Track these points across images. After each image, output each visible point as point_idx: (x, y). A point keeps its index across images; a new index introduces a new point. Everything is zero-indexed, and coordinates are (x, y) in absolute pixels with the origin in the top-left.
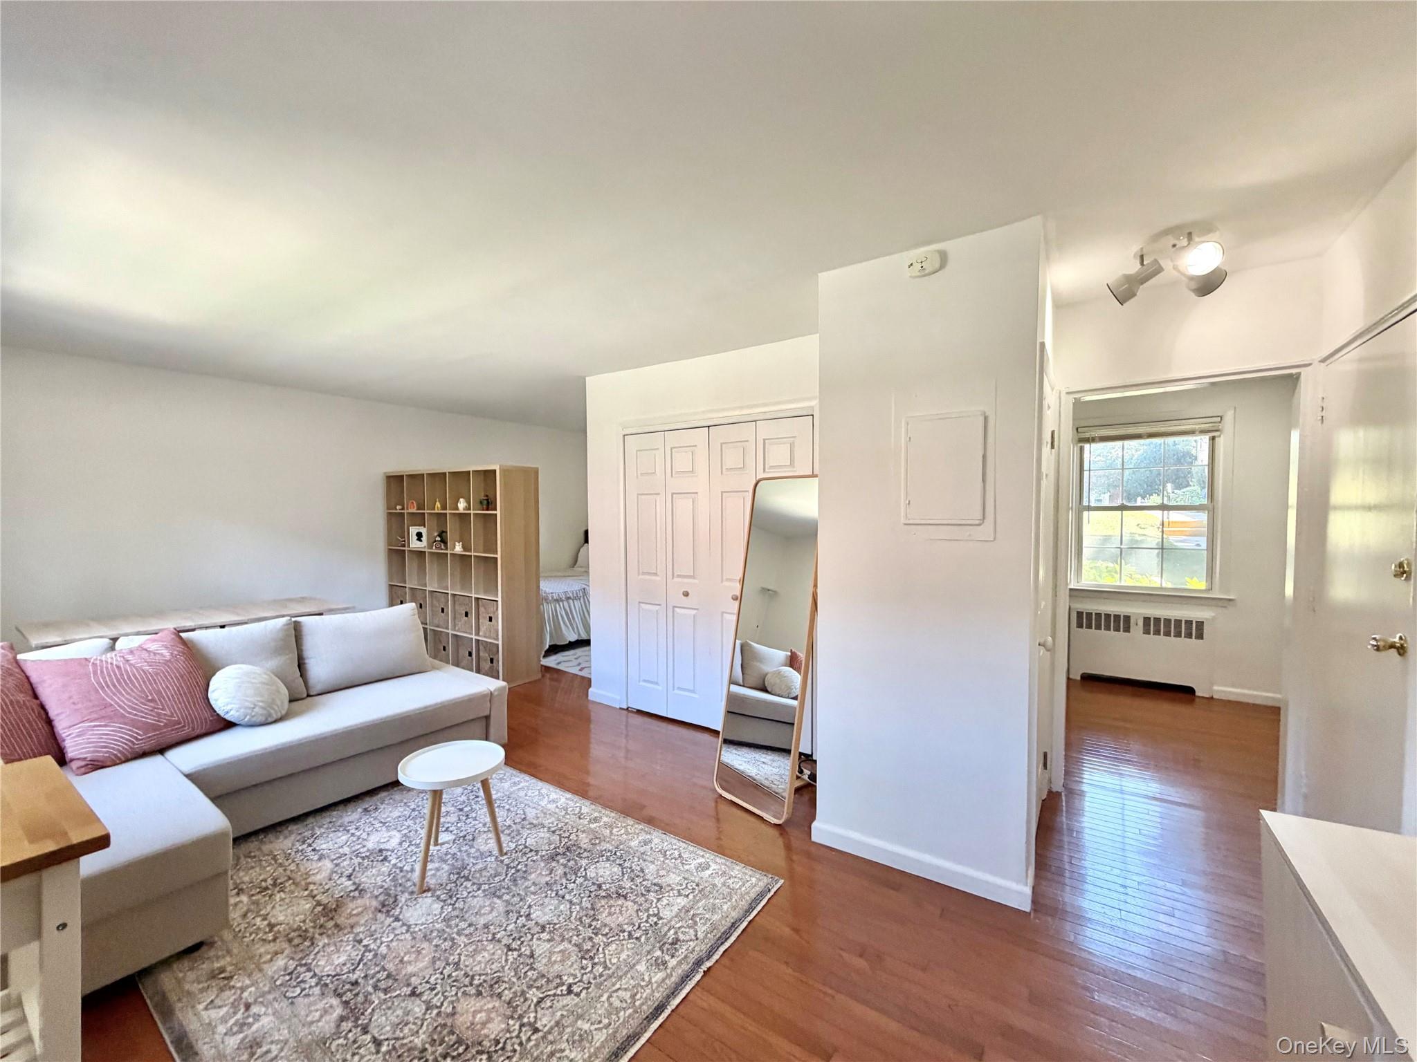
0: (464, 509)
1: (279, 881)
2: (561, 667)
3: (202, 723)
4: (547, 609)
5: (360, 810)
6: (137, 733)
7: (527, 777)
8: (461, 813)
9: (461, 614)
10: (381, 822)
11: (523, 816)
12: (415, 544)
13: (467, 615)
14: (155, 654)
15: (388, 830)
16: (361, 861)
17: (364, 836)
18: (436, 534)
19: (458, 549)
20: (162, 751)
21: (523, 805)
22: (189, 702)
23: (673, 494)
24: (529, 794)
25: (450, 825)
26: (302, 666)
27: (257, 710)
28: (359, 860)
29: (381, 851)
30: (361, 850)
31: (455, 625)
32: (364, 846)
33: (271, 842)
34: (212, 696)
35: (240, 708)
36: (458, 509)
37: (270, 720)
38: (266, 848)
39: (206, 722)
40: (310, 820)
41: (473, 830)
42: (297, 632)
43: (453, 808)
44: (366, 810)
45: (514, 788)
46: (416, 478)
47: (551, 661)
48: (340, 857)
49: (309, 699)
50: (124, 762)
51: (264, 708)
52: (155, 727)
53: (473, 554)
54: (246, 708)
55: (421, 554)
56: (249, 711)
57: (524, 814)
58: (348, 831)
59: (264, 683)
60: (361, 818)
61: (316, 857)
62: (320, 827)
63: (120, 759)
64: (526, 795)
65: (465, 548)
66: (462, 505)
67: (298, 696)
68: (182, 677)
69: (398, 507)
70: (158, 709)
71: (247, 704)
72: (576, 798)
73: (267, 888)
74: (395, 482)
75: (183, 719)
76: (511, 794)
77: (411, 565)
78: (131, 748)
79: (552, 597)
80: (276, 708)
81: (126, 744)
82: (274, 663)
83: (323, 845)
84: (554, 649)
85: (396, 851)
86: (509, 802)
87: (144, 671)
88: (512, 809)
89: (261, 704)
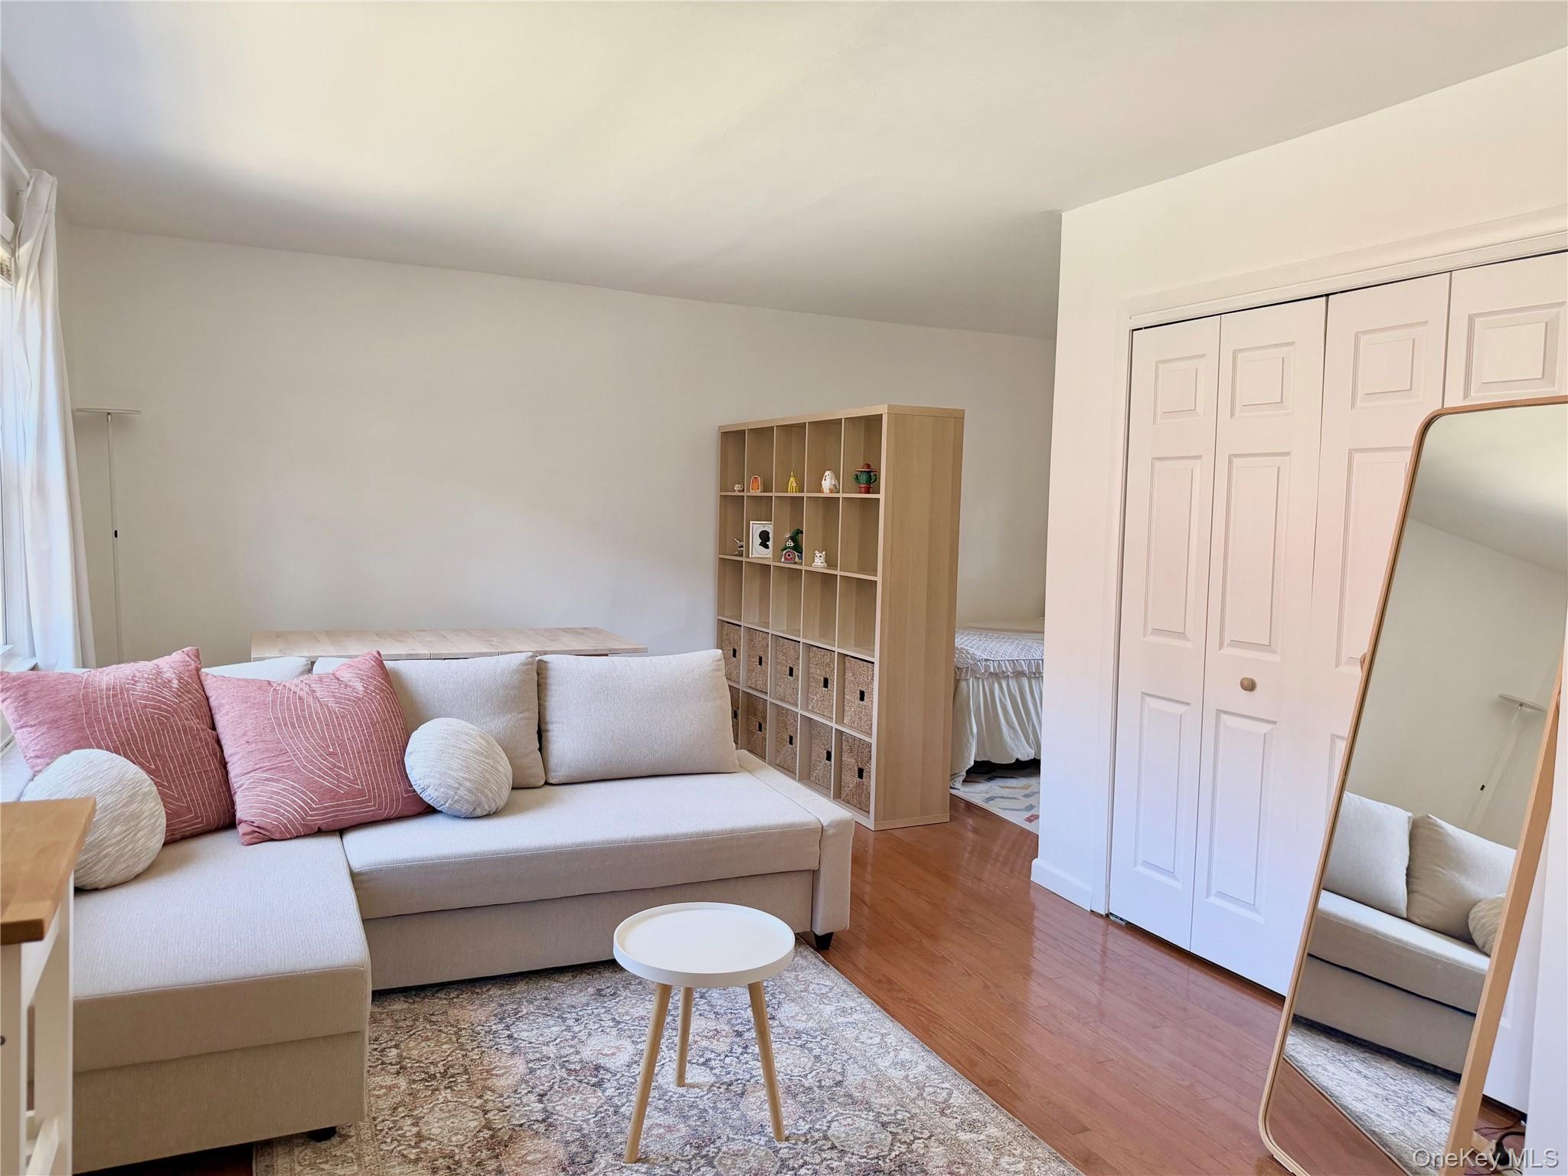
0: (831, 491)
1: (452, 1071)
2: (991, 807)
3: (392, 800)
4: (974, 690)
5: (591, 990)
6: (311, 799)
7: (867, 1004)
8: (738, 1040)
9: (816, 681)
10: (614, 1019)
11: (839, 1078)
12: (758, 553)
13: (826, 685)
14: (346, 686)
15: (619, 1036)
16: (565, 1076)
17: (583, 1036)
18: (788, 535)
19: (819, 563)
20: (341, 832)
21: (846, 1057)
22: (378, 765)
23: (1231, 457)
24: (864, 1037)
25: (713, 1056)
26: (543, 734)
27: (462, 792)
28: (564, 1073)
29: (597, 1068)
30: (572, 1058)
31: (807, 700)
32: (578, 1053)
33: (462, 1007)
34: (409, 760)
35: (440, 785)
36: (820, 491)
37: (479, 812)
38: (453, 1013)
39: (398, 800)
40: (521, 987)
41: (748, 1077)
42: (539, 676)
43: (727, 1028)
44: (599, 993)
45: (841, 1020)
46: (763, 433)
47: (977, 793)
48: (538, 1060)
49: (548, 788)
50: (297, 837)
51: (469, 791)
52: (335, 796)
53: (838, 573)
54: (449, 787)
55: (765, 569)
56: (452, 793)
57: (843, 1074)
58: (564, 1020)
59: (477, 753)
60: (587, 1005)
61: (509, 1050)
62: (531, 1002)
63: (289, 832)
64: (857, 1039)
65: (830, 562)
66: (828, 482)
67: (532, 782)
68: (374, 725)
69: (737, 487)
70: (340, 768)
71: (451, 782)
72: (949, 1071)
73: (433, 1077)
74: (733, 439)
75: (369, 791)
76: (832, 1028)
77: (750, 587)
78: (303, 818)
79: (987, 668)
80: (490, 795)
81: (296, 811)
82: (500, 723)
83: (524, 1032)
84: (984, 770)
85: (619, 1075)
86: (824, 1043)
87: (329, 709)
88: (824, 1057)
89: (468, 784)
